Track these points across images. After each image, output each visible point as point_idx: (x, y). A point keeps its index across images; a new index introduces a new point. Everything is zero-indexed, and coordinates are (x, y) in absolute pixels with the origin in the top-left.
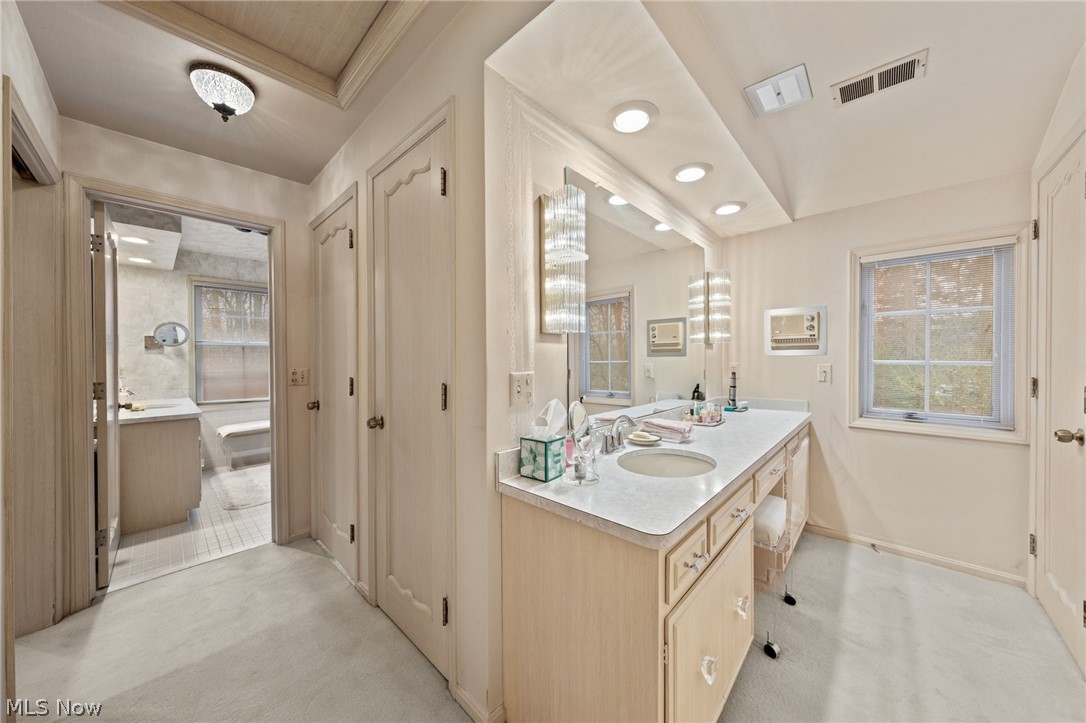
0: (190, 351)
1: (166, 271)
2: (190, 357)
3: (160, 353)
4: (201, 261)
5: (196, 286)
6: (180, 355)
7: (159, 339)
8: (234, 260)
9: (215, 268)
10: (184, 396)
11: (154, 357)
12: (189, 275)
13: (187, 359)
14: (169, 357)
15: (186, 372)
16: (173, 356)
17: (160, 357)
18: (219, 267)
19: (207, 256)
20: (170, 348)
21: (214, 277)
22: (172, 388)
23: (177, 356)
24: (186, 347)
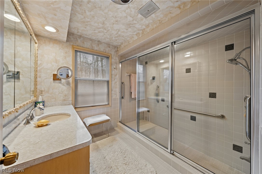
0: (73, 82)
1: (63, 42)
2: (72, 85)
3: (60, 83)
4: (78, 39)
5: (75, 50)
6: (68, 84)
7: (59, 76)
8: (91, 40)
9: (83, 43)
10: (69, 104)
11: (57, 84)
12: (73, 45)
13: (71, 86)
14: (64, 85)
15: (71, 92)
16: (65, 84)
17: (60, 84)
18: (85, 42)
19: (80, 36)
20: (64, 80)
21: (83, 47)
22: (65, 100)
23: (67, 84)
24: (70, 80)
